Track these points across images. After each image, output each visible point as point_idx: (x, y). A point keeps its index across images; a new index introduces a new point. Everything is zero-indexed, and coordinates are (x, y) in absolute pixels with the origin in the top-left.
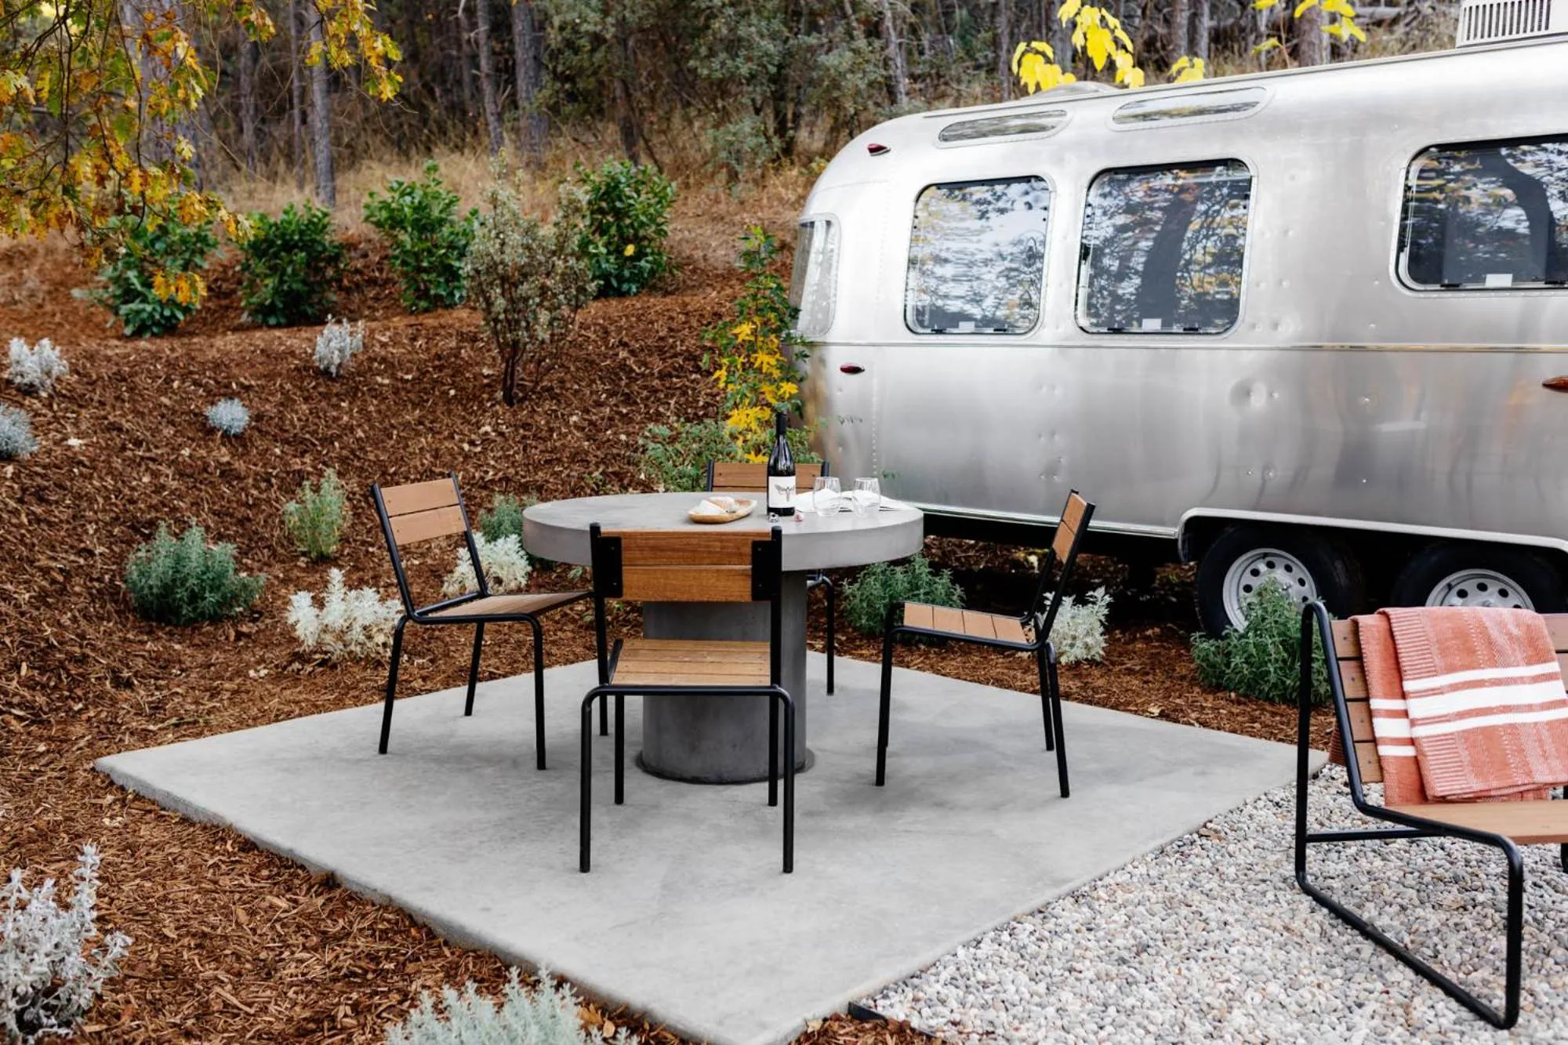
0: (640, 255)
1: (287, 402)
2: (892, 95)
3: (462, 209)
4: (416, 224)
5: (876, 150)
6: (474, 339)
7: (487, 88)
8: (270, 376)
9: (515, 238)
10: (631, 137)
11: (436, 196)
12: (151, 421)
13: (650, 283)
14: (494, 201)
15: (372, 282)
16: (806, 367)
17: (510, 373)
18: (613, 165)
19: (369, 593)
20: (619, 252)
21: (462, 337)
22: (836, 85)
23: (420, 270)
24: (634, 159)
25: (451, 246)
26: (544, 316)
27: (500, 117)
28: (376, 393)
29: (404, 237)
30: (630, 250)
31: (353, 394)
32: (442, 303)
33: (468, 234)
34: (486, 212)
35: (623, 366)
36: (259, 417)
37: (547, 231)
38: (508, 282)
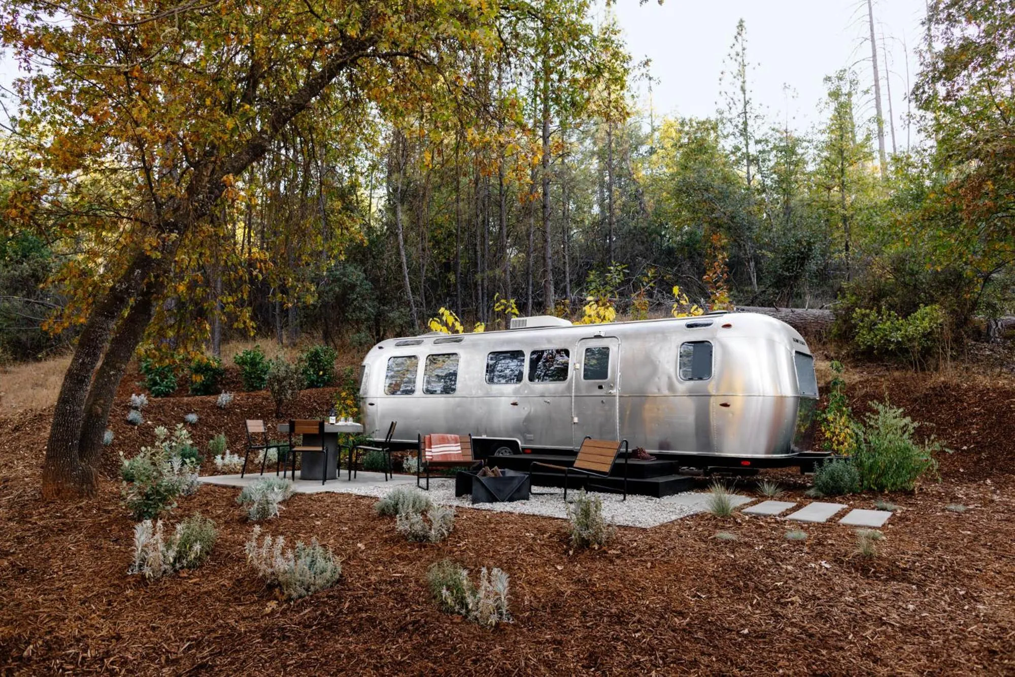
0: (324, 374)
1: (208, 415)
2: (412, 325)
3: (267, 359)
4: (251, 363)
5: (380, 348)
6: (267, 399)
7: (278, 318)
8: (204, 408)
9: (283, 368)
10: (327, 337)
11: (258, 355)
12: (170, 418)
13: (327, 384)
14: (277, 358)
15: (233, 382)
16: (361, 404)
17: (278, 409)
18: (318, 346)
19: (236, 456)
20: (318, 374)
21: (264, 398)
22: (393, 322)
23: (251, 378)
24: (327, 344)
25: (262, 371)
26: (290, 391)
27: (282, 328)
28: (236, 414)
29: (247, 368)
30: (321, 373)
31: (228, 414)
32: (255, 389)
33: (268, 367)
34: (274, 361)
35: (315, 408)
36: (200, 419)
37: (293, 367)
38: (280, 381)
